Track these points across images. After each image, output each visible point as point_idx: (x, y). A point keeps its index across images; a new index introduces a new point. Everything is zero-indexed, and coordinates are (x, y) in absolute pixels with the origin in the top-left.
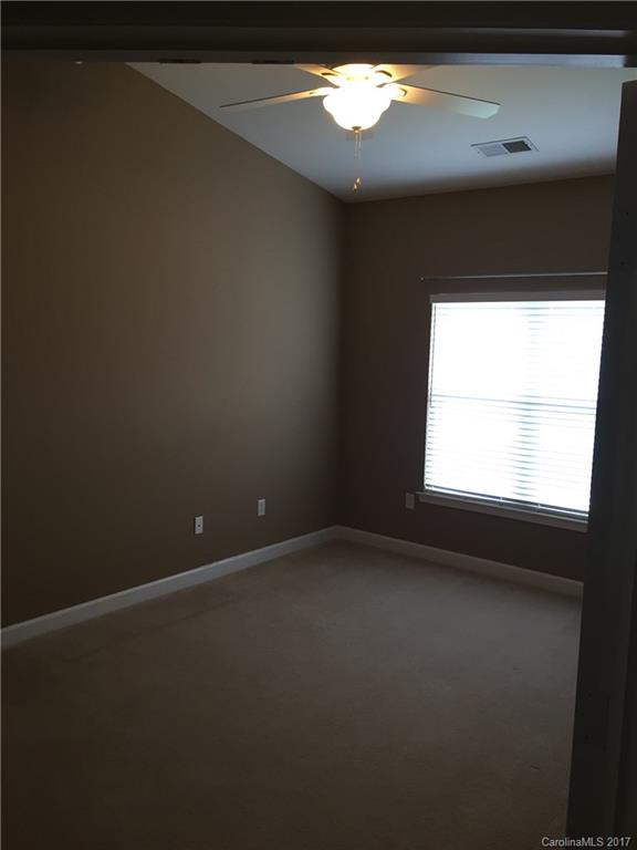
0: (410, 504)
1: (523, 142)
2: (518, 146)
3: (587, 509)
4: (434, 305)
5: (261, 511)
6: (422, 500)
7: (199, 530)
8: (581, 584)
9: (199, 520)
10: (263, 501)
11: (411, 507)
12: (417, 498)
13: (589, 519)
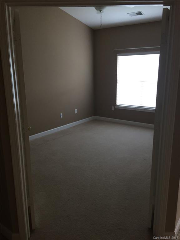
0: (113, 109)
1: (141, 12)
2: (139, 14)
3: (155, 107)
4: (118, 57)
5: (76, 112)
6: (116, 108)
7: (61, 117)
8: (154, 125)
9: (61, 114)
10: (76, 110)
11: (113, 110)
12: (115, 107)
13: (156, 109)
